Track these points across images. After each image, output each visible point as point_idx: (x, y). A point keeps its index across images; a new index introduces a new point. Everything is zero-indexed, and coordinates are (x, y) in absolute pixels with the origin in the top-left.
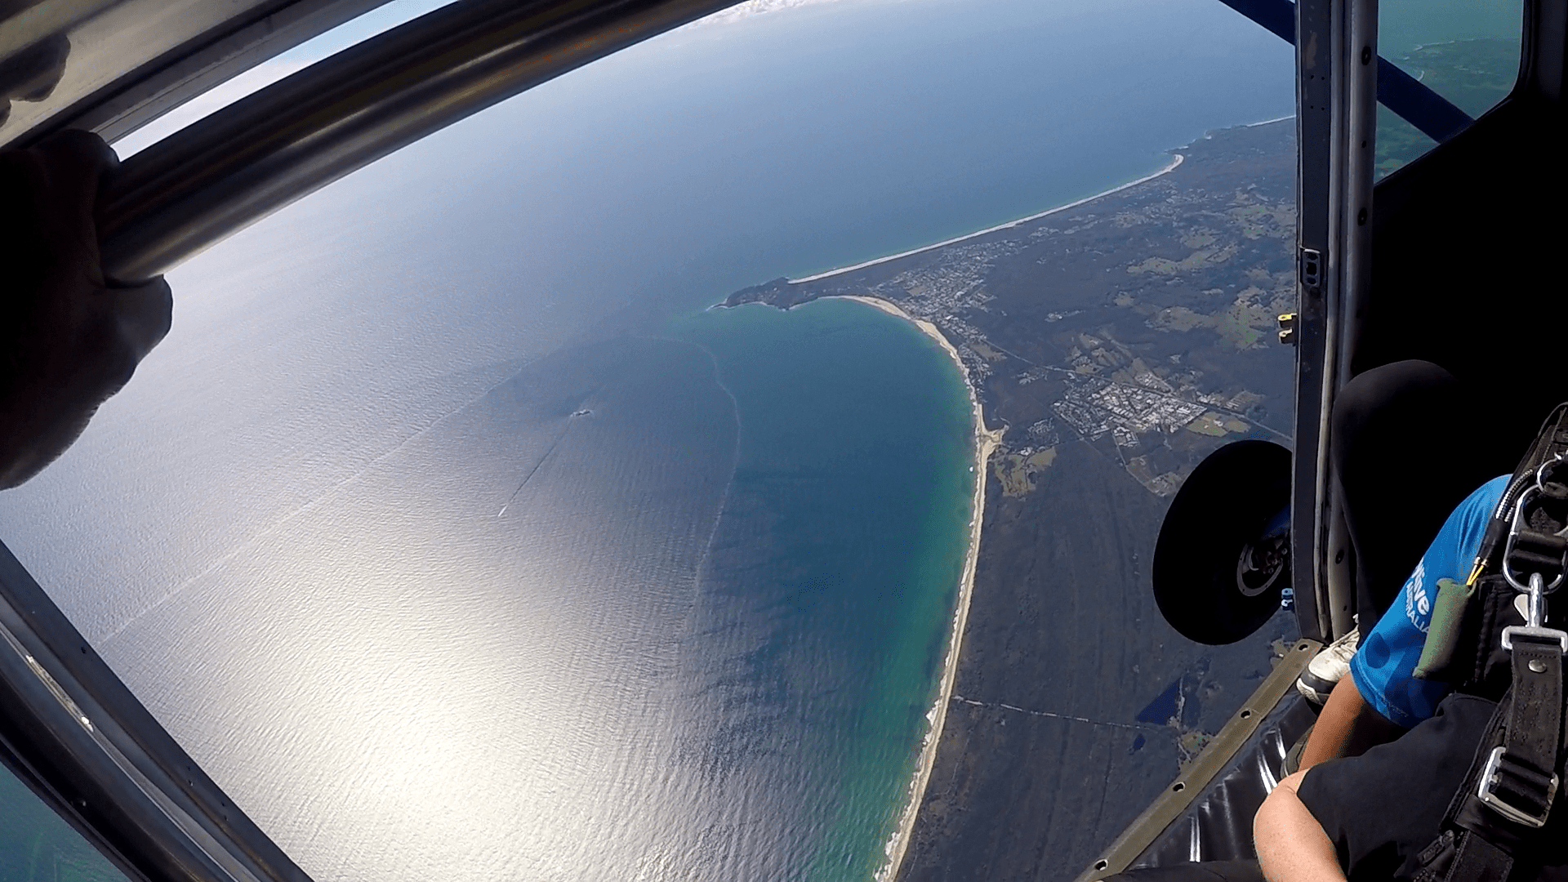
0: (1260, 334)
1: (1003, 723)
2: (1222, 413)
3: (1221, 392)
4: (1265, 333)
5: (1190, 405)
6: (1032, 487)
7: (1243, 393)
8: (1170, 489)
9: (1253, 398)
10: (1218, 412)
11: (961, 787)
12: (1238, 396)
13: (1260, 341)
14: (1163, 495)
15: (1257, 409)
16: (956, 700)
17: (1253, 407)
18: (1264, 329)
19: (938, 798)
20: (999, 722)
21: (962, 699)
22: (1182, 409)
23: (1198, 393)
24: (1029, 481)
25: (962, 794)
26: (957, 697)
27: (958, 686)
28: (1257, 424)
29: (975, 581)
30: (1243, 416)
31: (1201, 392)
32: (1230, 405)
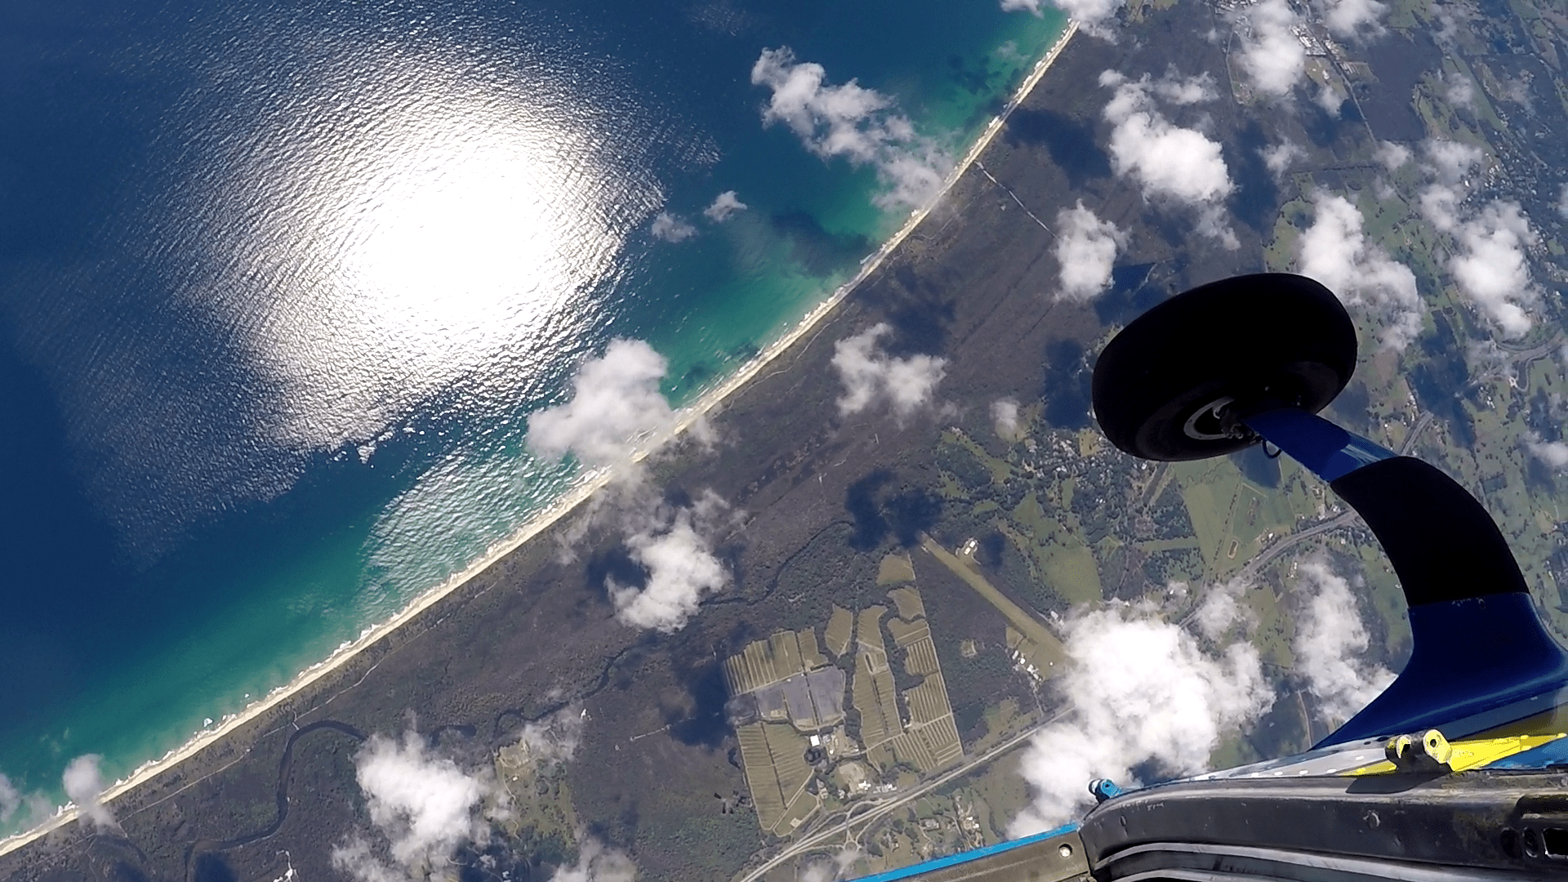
0: (1414, 23)
1: (1003, 208)
2: (1335, 68)
3: (1347, 49)
4: (1420, 27)
5: (1314, 40)
6: (1140, 18)
7: (1364, 64)
8: (1249, 101)
9: (1368, 72)
10: (1333, 64)
11: (944, 240)
12: (1357, 63)
13: (1410, 30)
14: (1240, 103)
15: (1364, 87)
16: (977, 166)
17: (1362, 83)
18: (1421, 22)
19: (922, 239)
20: (1001, 205)
21: (982, 167)
22: (1305, 39)
23: (1328, 36)
24: (1141, 10)
25: (941, 247)
26: (979, 164)
27: (985, 155)
28: (1356, 100)
29: (1046, 72)
30: (1349, 85)
31: (1331, 35)
32: (1346, 66)
